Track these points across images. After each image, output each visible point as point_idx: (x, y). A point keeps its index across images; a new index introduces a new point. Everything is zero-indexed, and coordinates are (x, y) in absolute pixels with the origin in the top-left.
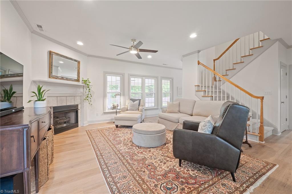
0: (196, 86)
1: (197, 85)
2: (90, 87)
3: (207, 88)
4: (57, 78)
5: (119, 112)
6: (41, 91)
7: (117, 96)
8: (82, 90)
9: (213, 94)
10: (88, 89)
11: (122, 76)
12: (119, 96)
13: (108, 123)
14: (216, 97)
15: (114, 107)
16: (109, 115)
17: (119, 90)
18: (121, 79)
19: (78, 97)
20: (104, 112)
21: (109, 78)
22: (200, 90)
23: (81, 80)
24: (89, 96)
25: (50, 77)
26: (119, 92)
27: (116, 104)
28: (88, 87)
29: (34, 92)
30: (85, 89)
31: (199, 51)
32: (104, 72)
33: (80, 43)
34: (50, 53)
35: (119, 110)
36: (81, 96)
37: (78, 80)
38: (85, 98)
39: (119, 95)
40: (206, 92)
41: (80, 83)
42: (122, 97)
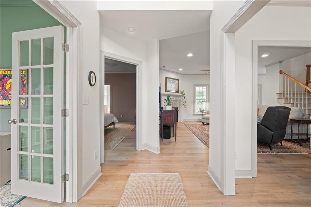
0: (277, 93)
1: (279, 92)
2: (185, 96)
3: (288, 95)
4: (169, 91)
5: (205, 115)
6: (169, 99)
7: (203, 102)
8: (180, 98)
9: (294, 101)
10: (184, 97)
11: (207, 86)
12: (205, 103)
13: (197, 122)
14: (297, 104)
15: (201, 111)
16: (197, 116)
17: (205, 97)
18: (206, 89)
19: (178, 103)
20: (194, 113)
21: (197, 89)
22: (282, 98)
23: (180, 91)
24: (185, 102)
25: (166, 91)
26: (205, 99)
27: (202, 109)
28: (184, 96)
29: (165, 100)
30: (182, 97)
31: (281, 62)
32: (194, 84)
33: (181, 70)
34: (166, 78)
35: (205, 113)
36: (179, 102)
37: (178, 92)
38: (182, 103)
39: (205, 101)
40: (287, 100)
41: (179, 94)
42: (207, 103)
